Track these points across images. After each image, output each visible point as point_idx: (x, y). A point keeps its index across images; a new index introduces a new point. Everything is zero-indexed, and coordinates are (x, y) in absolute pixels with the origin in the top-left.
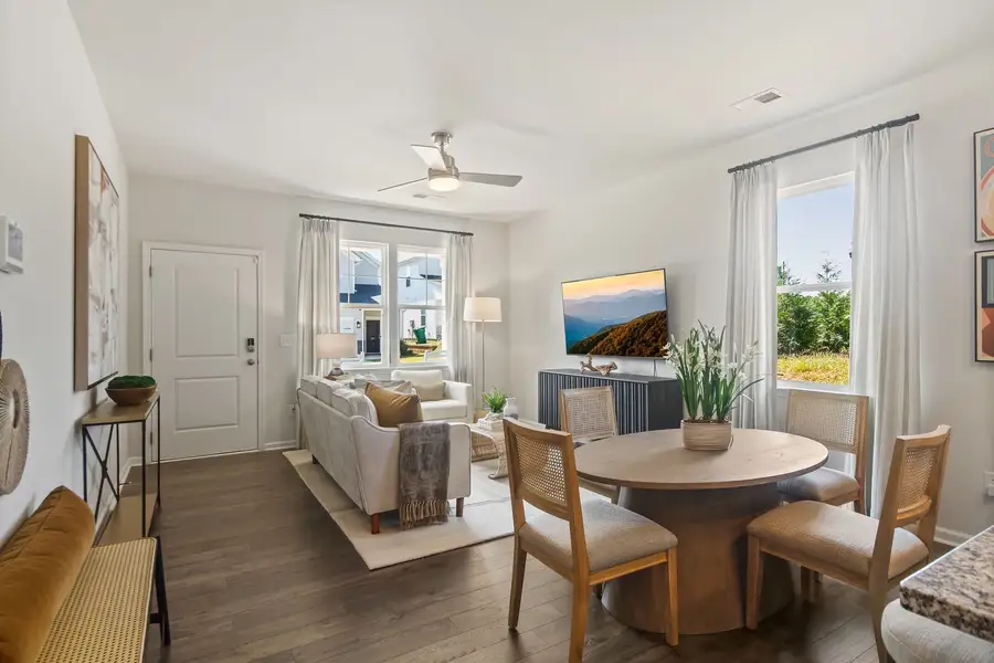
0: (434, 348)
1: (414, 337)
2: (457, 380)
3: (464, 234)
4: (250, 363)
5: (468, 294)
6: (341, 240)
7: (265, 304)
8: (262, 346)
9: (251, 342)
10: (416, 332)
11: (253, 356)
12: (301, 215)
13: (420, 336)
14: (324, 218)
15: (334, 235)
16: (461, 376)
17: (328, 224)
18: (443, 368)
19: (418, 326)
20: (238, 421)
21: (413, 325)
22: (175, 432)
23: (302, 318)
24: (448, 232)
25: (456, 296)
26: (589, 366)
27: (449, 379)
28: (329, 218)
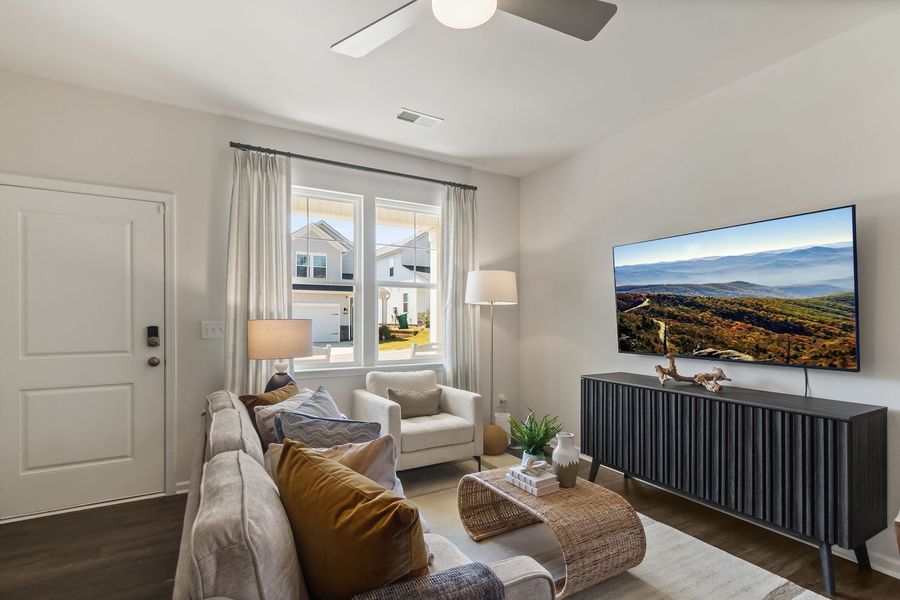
0: (416, 333)
1: (398, 322)
2: (456, 385)
3: (465, 187)
4: (153, 363)
5: (470, 268)
6: (293, 186)
7: (175, 274)
8: (172, 338)
9: (153, 332)
10: (398, 318)
11: (157, 353)
12: (233, 145)
13: (402, 321)
14: (268, 151)
15: (284, 177)
16: (463, 380)
17: (273, 159)
18: (437, 368)
19: (401, 312)
20: (132, 451)
21: (396, 312)
22: (23, 474)
23: (233, 297)
24: (444, 183)
25: (456, 269)
26: (673, 373)
27: (445, 384)
28: (275, 152)
